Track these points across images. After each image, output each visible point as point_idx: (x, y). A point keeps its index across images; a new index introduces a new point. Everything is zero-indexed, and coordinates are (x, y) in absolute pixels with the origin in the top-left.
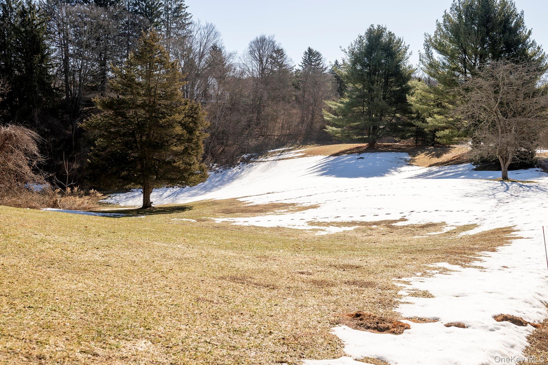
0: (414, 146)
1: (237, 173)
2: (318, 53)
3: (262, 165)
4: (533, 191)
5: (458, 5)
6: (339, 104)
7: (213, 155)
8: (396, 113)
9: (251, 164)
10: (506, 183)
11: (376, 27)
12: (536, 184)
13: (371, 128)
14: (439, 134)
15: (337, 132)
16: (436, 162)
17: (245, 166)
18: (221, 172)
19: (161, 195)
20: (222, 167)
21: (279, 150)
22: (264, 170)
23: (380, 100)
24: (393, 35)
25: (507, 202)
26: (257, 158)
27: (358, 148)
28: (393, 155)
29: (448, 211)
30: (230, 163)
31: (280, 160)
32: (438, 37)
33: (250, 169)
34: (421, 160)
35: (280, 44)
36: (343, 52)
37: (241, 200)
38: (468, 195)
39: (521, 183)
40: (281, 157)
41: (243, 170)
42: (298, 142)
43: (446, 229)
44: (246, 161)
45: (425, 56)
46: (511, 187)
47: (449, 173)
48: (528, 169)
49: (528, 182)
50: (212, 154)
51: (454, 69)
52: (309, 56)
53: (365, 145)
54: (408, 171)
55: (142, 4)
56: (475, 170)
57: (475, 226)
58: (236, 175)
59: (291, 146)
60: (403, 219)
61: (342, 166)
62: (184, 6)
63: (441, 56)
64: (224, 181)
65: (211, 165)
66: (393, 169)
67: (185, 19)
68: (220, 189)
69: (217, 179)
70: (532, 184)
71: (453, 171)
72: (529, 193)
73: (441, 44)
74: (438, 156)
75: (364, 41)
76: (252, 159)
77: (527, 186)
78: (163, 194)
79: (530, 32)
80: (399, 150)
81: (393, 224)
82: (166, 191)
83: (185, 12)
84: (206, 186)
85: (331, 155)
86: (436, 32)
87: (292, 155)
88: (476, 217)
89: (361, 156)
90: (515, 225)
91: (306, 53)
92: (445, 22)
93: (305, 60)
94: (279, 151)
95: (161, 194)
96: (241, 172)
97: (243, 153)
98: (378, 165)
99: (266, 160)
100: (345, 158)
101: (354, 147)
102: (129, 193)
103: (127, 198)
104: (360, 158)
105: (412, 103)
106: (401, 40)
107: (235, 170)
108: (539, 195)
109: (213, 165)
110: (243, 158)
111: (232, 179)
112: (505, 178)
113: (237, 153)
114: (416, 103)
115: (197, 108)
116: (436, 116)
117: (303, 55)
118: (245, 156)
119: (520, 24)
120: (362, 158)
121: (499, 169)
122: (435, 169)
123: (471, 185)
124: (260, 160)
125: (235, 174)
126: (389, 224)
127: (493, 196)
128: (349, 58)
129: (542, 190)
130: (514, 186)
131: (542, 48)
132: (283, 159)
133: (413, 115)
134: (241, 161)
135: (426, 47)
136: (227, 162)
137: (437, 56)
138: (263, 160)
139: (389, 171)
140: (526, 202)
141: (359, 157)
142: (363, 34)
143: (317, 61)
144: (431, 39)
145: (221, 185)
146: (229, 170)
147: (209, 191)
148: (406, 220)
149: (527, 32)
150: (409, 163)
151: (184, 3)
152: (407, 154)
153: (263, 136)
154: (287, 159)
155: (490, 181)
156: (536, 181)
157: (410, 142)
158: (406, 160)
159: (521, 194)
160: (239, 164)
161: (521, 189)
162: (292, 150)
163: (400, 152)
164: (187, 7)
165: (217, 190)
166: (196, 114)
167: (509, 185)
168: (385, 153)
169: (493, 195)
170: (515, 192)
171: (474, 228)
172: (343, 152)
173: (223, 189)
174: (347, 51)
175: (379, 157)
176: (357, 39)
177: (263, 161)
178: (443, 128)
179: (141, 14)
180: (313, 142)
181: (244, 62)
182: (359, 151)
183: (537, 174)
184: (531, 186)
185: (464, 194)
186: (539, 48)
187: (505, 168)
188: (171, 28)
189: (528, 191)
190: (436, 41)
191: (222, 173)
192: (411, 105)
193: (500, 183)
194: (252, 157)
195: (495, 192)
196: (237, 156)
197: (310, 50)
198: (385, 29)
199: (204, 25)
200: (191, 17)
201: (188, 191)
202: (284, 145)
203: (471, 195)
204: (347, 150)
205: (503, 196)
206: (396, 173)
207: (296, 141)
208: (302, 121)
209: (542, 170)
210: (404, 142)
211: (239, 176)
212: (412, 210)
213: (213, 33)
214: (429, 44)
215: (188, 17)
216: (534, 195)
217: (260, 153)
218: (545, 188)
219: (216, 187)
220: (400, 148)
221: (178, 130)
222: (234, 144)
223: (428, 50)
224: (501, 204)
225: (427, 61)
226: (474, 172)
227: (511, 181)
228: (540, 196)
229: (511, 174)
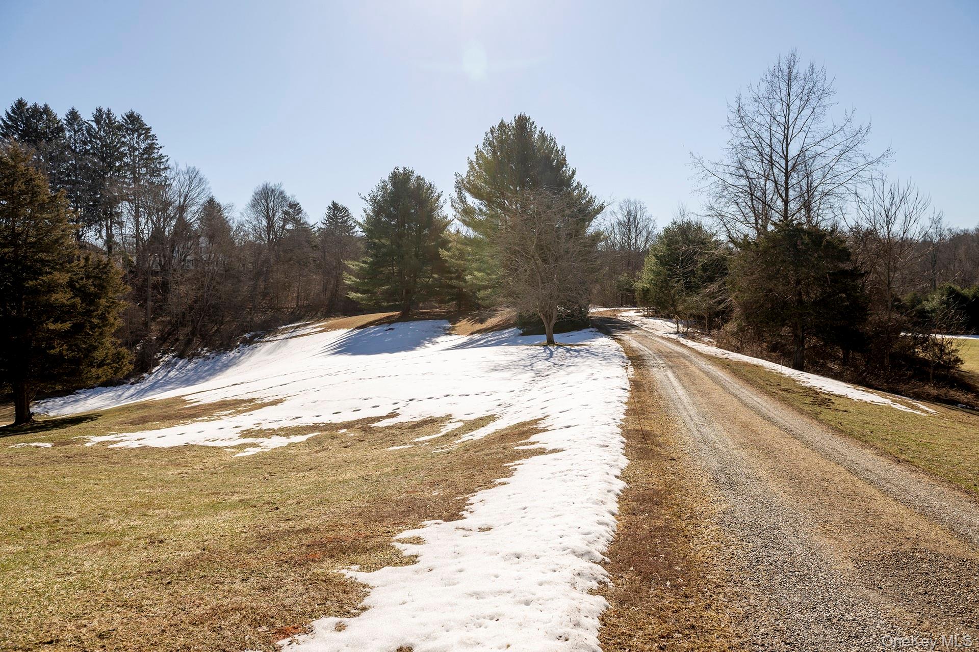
0: (456, 311)
1: (235, 357)
2: (344, 208)
3: (269, 345)
4: (582, 356)
5: (491, 139)
6: (361, 265)
7: (203, 337)
8: (432, 273)
9: (254, 345)
10: (550, 348)
11: (401, 170)
12: (587, 347)
13: (404, 291)
14: (482, 294)
15: (362, 299)
16: (478, 329)
17: (247, 348)
18: (213, 358)
19: (120, 396)
20: (214, 351)
21: (293, 325)
22: (270, 352)
23: (411, 257)
24: (423, 179)
25: (548, 375)
26: (264, 337)
27: (388, 317)
28: (429, 324)
29: (463, 395)
30: (227, 346)
31: (292, 337)
32: (472, 178)
33: (253, 351)
34: (463, 327)
35: (293, 196)
36: (363, 200)
37: (187, 398)
38: (496, 368)
39: (569, 347)
40: (294, 334)
41: (243, 354)
42: (319, 314)
43: (449, 427)
44: (249, 342)
45: (457, 200)
46: (555, 353)
47: (492, 340)
48: (581, 330)
49: (577, 345)
50: (201, 335)
51: (492, 217)
52: (334, 212)
53: (397, 313)
54: (445, 341)
55: (96, 142)
56: (522, 335)
57: (492, 418)
58: (233, 361)
59: (309, 320)
60: (393, 415)
61: (365, 340)
62: (157, 146)
63: (476, 201)
64: (215, 370)
65: (199, 349)
66: (427, 340)
67: (160, 163)
68: (207, 380)
69: (206, 368)
70: (582, 348)
71: (496, 337)
72: (577, 360)
73: (475, 187)
74: (482, 321)
75: (388, 186)
76: (256, 339)
77: (575, 351)
78: (123, 394)
79: (574, 172)
80: (439, 317)
81: (373, 425)
82: (128, 389)
83: (159, 154)
84: (190, 377)
85: (356, 328)
86: (469, 172)
87: (308, 331)
88: (499, 402)
89: (391, 327)
90: (546, 415)
91: (330, 208)
92: (477, 159)
93: (329, 217)
94: (293, 327)
95: (120, 393)
96: (240, 357)
97: (245, 332)
98: (410, 337)
99: (275, 339)
100: (373, 329)
101: (385, 316)
102: (72, 396)
103: (64, 403)
104: (390, 329)
105: (447, 258)
106: (432, 186)
107: (232, 354)
108: (588, 362)
109: (202, 350)
110: (245, 338)
111: (226, 366)
112: (551, 342)
113: (235, 333)
114: (451, 258)
115: (108, 264)
116: (476, 273)
117: (326, 211)
118: (247, 336)
119: (562, 163)
120: (392, 329)
121: (542, 332)
122: (477, 336)
123: (506, 354)
124: (267, 339)
125: (232, 359)
126: (365, 426)
127: (530, 367)
128: (370, 207)
129: (593, 354)
130: (559, 351)
131: (588, 189)
132: (296, 337)
133: (453, 275)
134: (241, 343)
135: (458, 190)
136: (221, 345)
137: (471, 201)
138: (271, 339)
139: (423, 343)
140: (572, 372)
141: (388, 328)
142: (387, 179)
143: (344, 217)
144: (463, 180)
145: (210, 375)
146: (225, 355)
147: (192, 385)
148: (397, 415)
149: (571, 172)
150: (448, 332)
151: (156, 142)
152: (447, 321)
153: (272, 309)
154: (302, 335)
155: (531, 347)
156: (589, 343)
157: (452, 306)
158: (445, 329)
159: (566, 362)
160: (238, 346)
161: (568, 354)
162: (309, 324)
163: (439, 319)
164: (161, 147)
165: (204, 382)
166: (106, 273)
167: (553, 350)
168: (420, 322)
169: (530, 365)
170: (561, 359)
171: (488, 423)
172: (371, 324)
173: (212, 380)
174: (368, 198)
175: (413, 327)
176: (380, 185)
177: (271, 341)
178: (485, 288)
179: (94, 154)
180: (339, 313)
181: (248, 219)
182: (389, 321)
183: (591, 334)
184: (581, 351)
185: (492, 367)
186: (585, 190)
187: (549, 329)
188: (139, 174)
189: (576, 357)
190: (469, 182)
191: (214, 360)
192: (446, 261)
193: (543, 348)
194: (256, 336)
195: (534, 361)
196: (236, 336)
197: (334, 204)
198: (413, 172)
199: (184, 169)
200: (168, 160)
201: (161, 386)
202: (301, 318)
203: (501, 368)
204: (376, 321)
205: (543, 367)
206: (430, 345)
207: (317, 313)
208: (325, 290)
209: (597, 330)
210: (445, 307)
211: (237, 361)
212: (411, 398)
213: (198, 179)
214: (461, 186)
215: (163, 160)
216: (583, 362)
217: (267, 331)
218: (598, 351)
219: (203, 378)
220: (439, 315)
221: (62, 297)
222: (233, 320)
223: (461, 193)
224: (539, 378)
225: (460, 207)
226: (520, 337)
227: (557, 345)
228: (590, 363)
229: (557, 337)
